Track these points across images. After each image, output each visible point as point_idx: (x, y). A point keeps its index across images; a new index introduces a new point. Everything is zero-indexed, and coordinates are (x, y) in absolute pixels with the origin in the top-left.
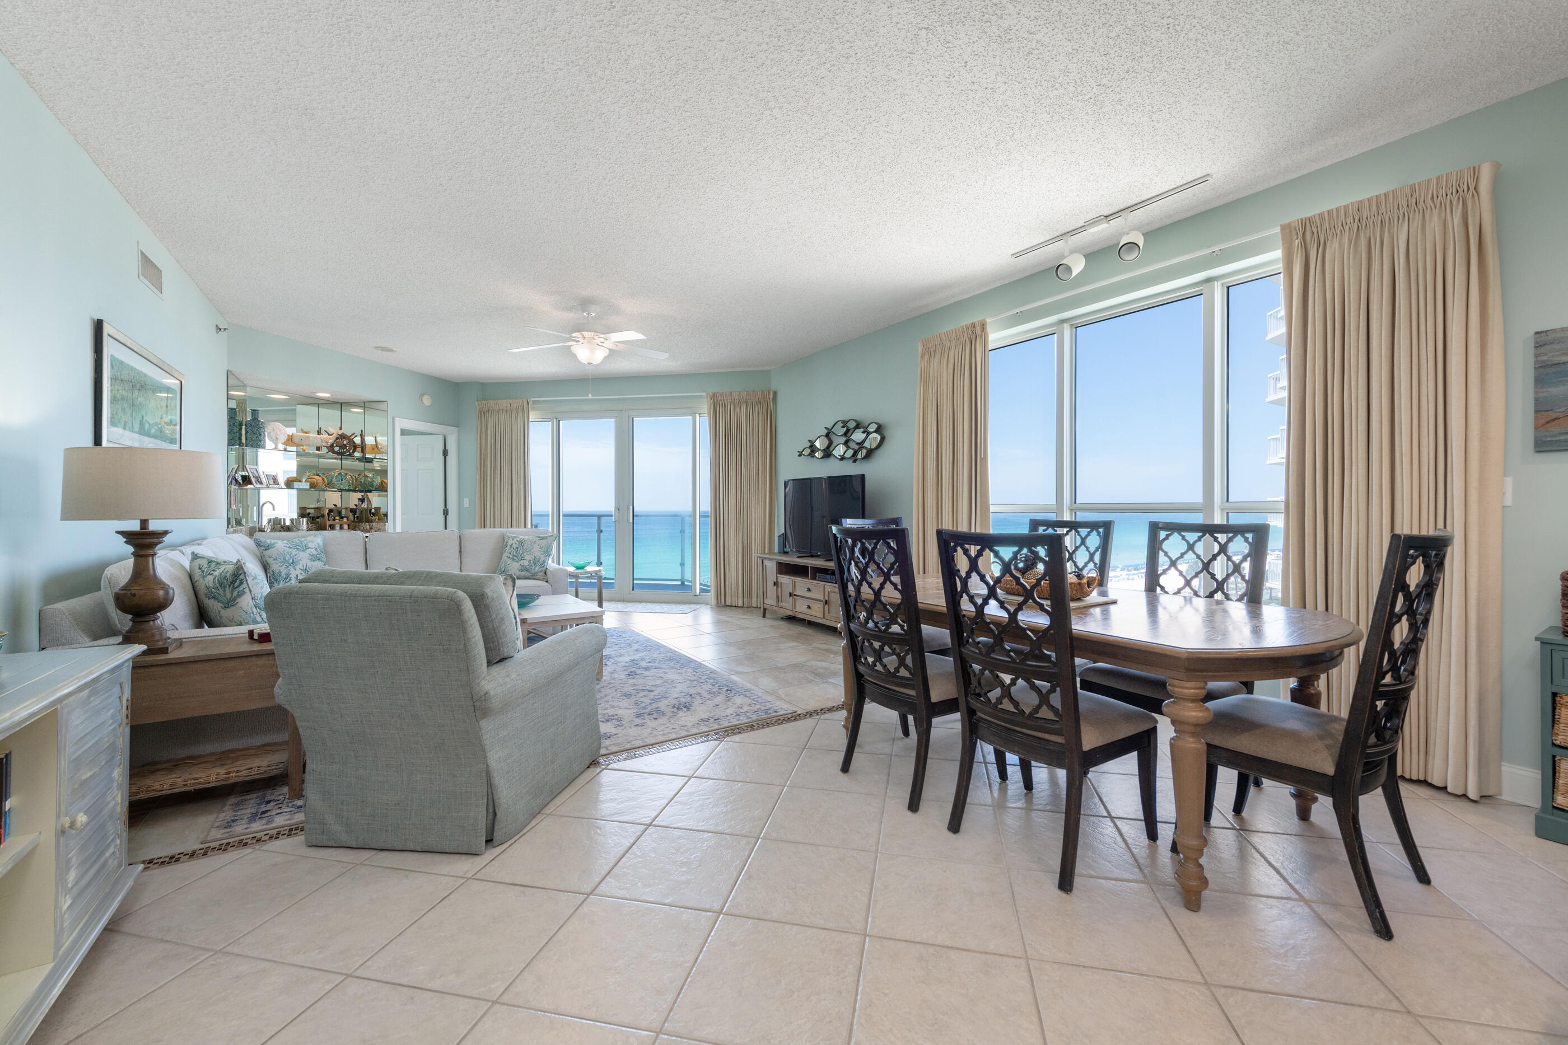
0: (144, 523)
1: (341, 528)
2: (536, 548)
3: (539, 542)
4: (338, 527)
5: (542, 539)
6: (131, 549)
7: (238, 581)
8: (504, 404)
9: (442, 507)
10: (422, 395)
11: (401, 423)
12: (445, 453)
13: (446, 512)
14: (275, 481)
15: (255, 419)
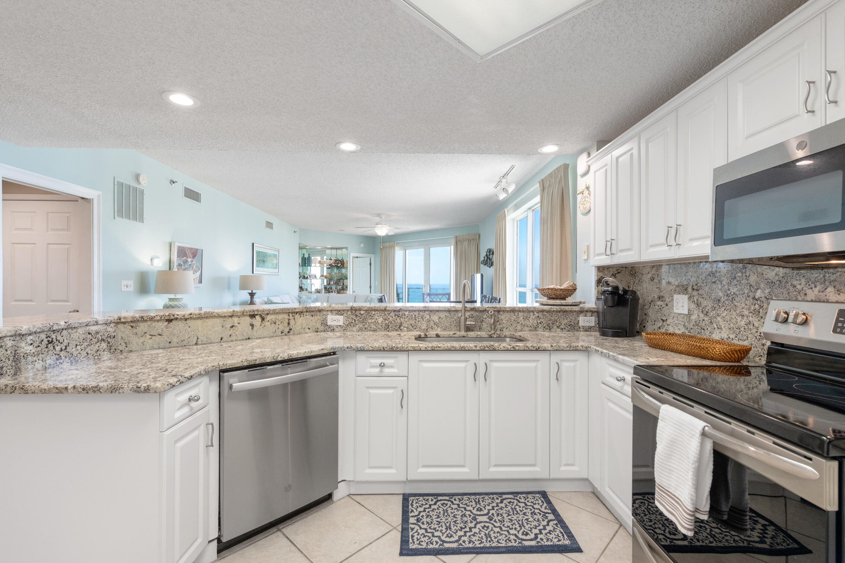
0: (252, 291)
4: (334, 292)
6: (250, 296)
8: (388, 244)
9: (369, 284)
10: (360, 244)
11: (353, 254)
12: (370, 264)
13: (370, 287)
14: (315, 277)
15: (309, 257)
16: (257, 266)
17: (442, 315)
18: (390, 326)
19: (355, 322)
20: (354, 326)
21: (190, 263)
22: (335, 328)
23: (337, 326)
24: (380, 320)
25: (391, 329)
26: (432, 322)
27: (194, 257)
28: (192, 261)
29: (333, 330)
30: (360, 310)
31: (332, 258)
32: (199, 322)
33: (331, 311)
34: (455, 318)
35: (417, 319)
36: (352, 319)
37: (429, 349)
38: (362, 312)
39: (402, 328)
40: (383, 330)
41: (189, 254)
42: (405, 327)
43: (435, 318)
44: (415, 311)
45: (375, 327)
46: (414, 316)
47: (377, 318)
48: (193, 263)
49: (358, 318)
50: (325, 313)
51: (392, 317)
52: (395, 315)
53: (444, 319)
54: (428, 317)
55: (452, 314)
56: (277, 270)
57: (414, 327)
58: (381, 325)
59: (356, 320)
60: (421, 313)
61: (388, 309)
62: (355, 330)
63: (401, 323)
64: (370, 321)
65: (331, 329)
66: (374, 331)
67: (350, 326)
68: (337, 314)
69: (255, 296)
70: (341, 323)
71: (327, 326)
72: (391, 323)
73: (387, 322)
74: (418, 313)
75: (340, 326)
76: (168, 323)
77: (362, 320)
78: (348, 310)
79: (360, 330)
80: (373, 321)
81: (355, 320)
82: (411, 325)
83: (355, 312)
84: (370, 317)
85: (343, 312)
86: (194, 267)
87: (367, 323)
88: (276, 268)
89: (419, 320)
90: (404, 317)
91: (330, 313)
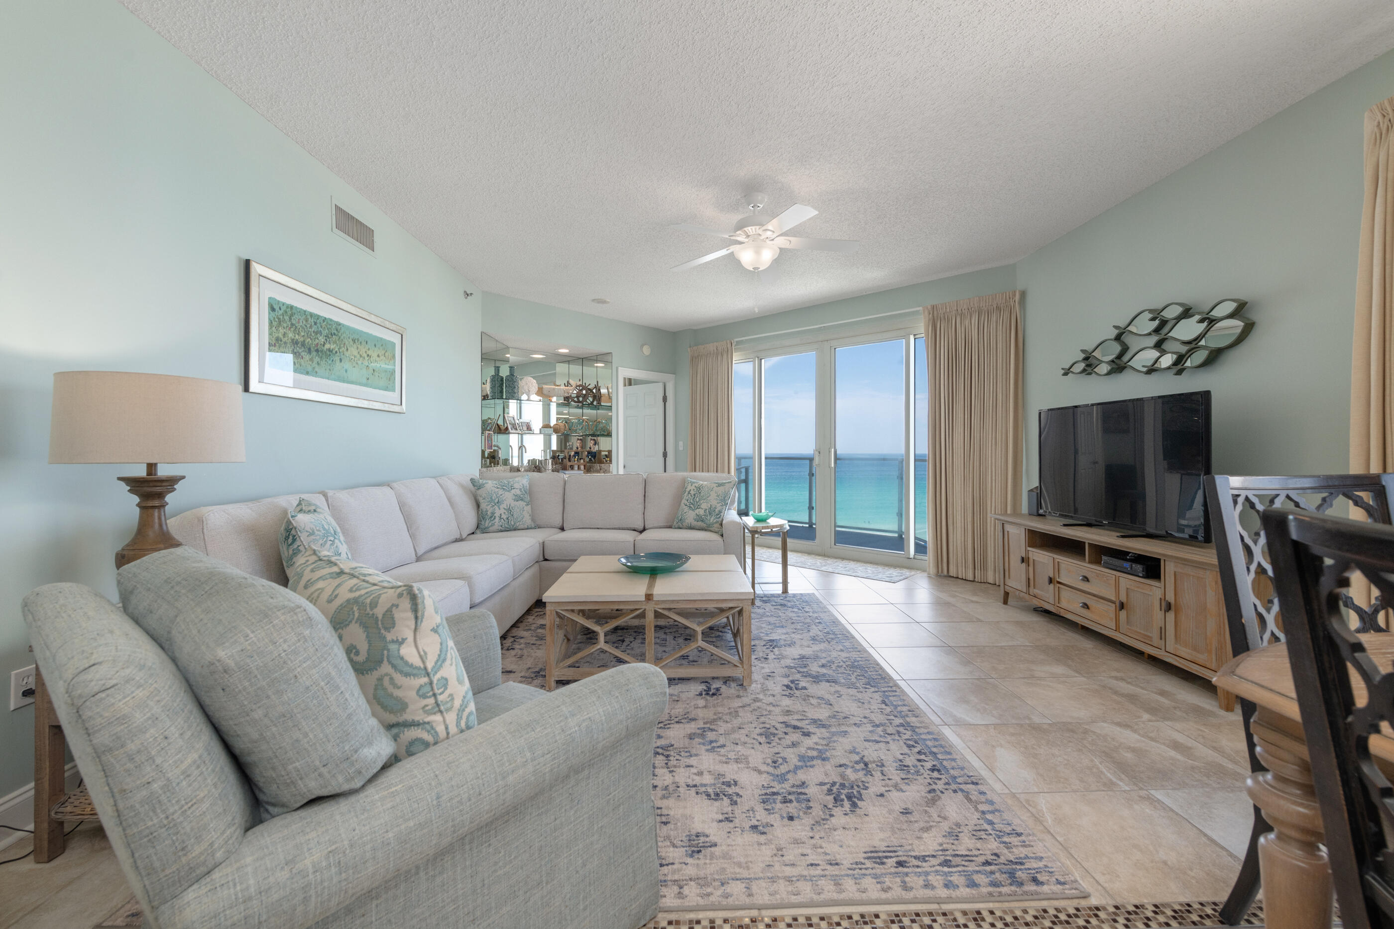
0: (151, 467)
1: (579, 468)
2: (713, 495)
3: (716, 489)
4: (576, 467)
5: (720, 485)
6: (136, 499)
7: (291, 537)
8: (711, 347)
9: (662, 450)
10: (642, 346)
11: (625, 372)
12: (665, 399)
13: (665, 455)
14: (529, 428)
15: (512, 374)
31: (571, 382)
56: (394, 396)
69: (169, 498)
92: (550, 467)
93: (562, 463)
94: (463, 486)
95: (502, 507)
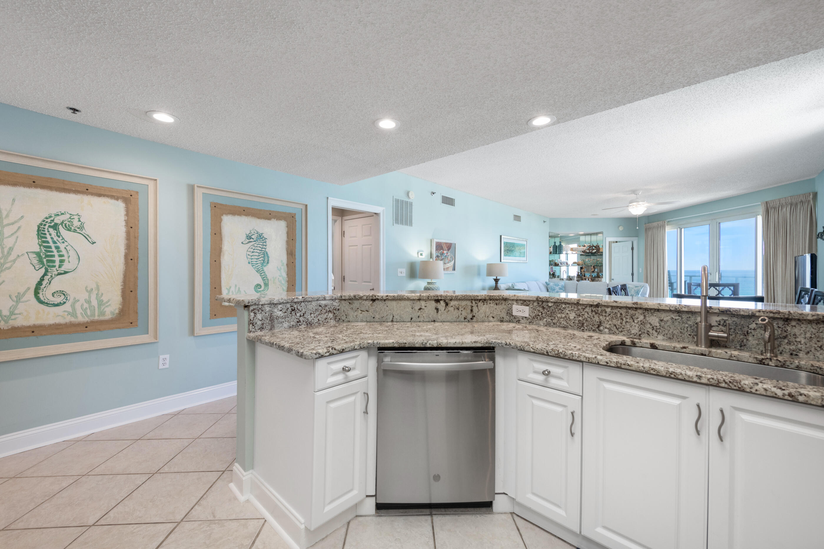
0: (497, 277)
1: (588, 280)
2: (633, 290)
3: (635, 288)
4: (587, 279)
5: (636, 287)
6: (495, 282)
8: (655, 224)
9: (631, 272)
10: (619, 226)
11: (609, 239)
12: (632, 249)
13: (633, 274)
14: (568, 264)
15: (560, 245)
16: (505, 255)
17: (667, 317)
18: (585, 325)
19: (542, 314)
20: (540, 319)
21: (445, 255)
22: (521, 319)
23: (523, 318)
24: (572, 316)
25: (586, 328)
26: (649, 325)
27: (449, 250)
28: (447, 253)
29: (518, 322)
30: (548, 302)
31: (585, 245)
32: (394, 303)
33: (517, 300)
34: (689, 323)
35: (624, 319)
36: (539, 311)
37: (613, 365)
38: (550, 304)
39: (601, 328)
40: (576, 328)
41: (445, 247)
42: (606, 328)
43: (654, 320)
44: (621, 308)
45: (565, 323)
46: (619, 315)
47: (569, 312)
48: (448, 254)
49: (545, 310)
50: (510, 302)
51: (587, 313)
52: (592, 311)
53: (668, 324)
54: (641, 318)
55: (685, 316)
56: (524, 259)
57: (620, 330)
58: (573, 321)
59: (543, 312)
60: (629, 311)
61: (581, 302)
62: (542, 324)
63: (600, 322)
64: (559, 315)
65: (517, 320)
66: (564, 327)
67: (536, 319)
68: (522, 304)
69: (499, 282)
70: (527, 315)
71: (513, 316)
72: (587, 321)
73: (581, 318)
74: (625, 311)
75: (526, 317)
76: (373, 302)
77: (549, 313)
78: (534, 301)
79: (548, 325)
80: (563, 316)
81: (541, 312)
82: (615, 325)
83: (542, 304)
84: (560, 311)
85: (529, 303)
86: (449, 257)
87: (556, 318)
88: (524, 257)
89: (628, 320)
90: (604, 314)
91: (515, 303)
92: (576, 279)
93: (581, 278)
94: (543, 284)
95: (555, 291)
